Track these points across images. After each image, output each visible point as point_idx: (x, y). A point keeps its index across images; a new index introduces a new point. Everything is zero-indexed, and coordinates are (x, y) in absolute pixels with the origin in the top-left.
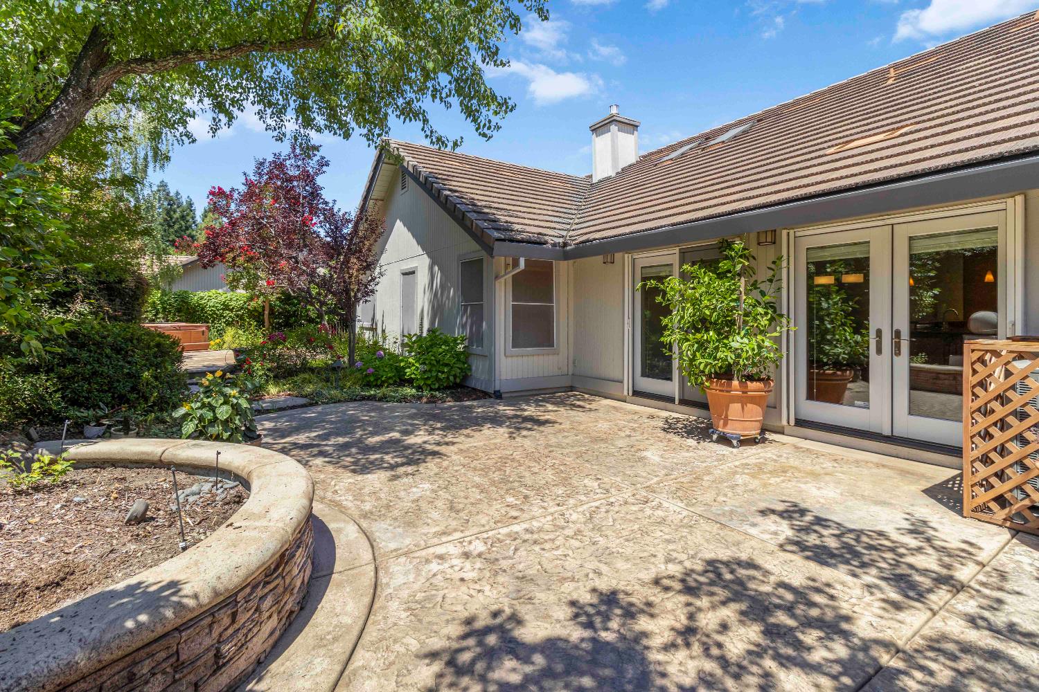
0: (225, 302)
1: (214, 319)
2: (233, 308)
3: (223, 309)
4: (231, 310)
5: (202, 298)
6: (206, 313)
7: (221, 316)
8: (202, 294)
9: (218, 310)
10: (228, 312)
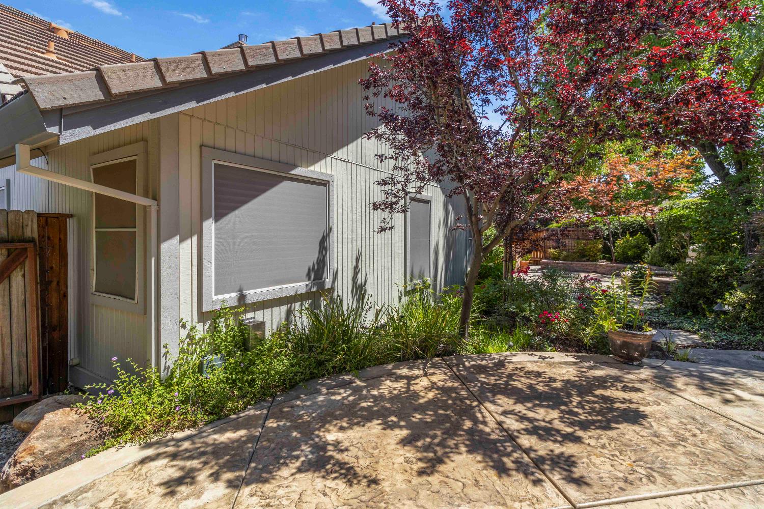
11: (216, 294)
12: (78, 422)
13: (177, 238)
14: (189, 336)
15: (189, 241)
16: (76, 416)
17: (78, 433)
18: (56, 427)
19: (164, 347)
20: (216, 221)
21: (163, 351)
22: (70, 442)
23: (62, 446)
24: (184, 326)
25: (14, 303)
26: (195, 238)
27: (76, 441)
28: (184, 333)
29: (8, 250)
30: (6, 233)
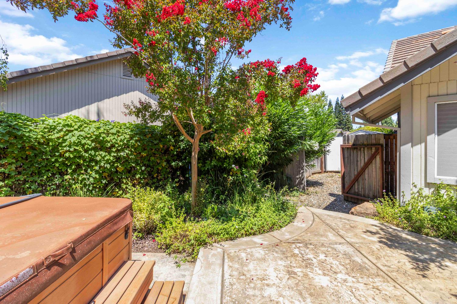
0: (98, 136)
1: (79, 166)
2: (113, 146)
3: (95, 149)
4: (108, 150)
5: (52, 129)
6: (61, 156)
7: (92, 160)
8: (50, 121)
9: (86, 151)
10: (103, 153)
11: (437, 175)
12: (372, 208)
13: (410, 144)
14: (418, 192)
15: (419, 146)
16: (373, 207)
17: (369, 211)
18: (365, 207)
19: (402, 192)
20: (438, 135)
21: (402, 194)
22: (365, 212)
23: (362, 212)
24: (415, 186)
25: (377, 167)
26: (423, 145)
27: (367, 212)
28: (415, 190)
29: (376, 148)
30: (375, 142)
